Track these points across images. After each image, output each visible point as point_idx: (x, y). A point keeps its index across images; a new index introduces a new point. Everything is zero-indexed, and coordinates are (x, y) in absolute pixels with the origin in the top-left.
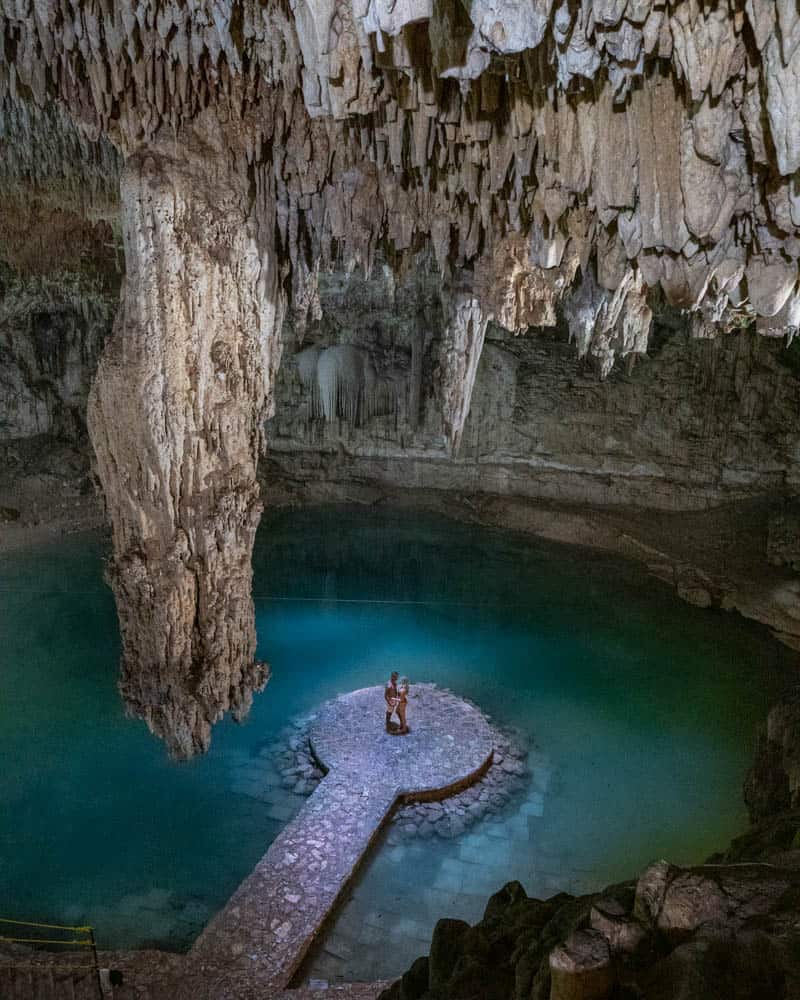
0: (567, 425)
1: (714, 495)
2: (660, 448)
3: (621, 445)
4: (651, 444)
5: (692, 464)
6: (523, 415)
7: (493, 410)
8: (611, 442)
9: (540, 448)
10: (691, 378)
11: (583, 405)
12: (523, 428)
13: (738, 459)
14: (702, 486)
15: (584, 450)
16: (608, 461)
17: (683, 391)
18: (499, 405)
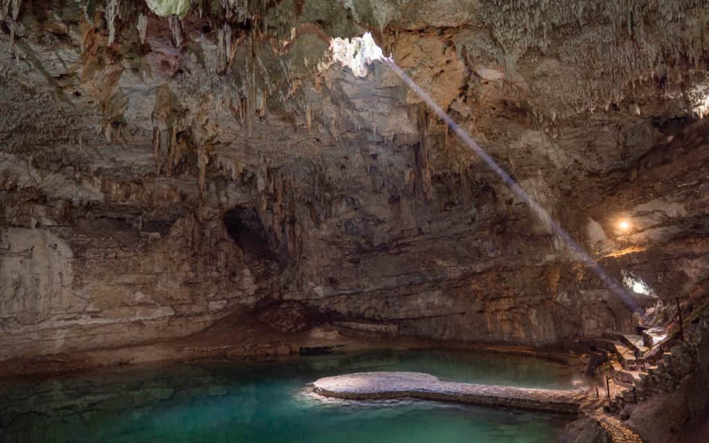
0: (113, 286)
1: (208, 318)
2: (172, 295)
3: (146, 297)
4: (167, 292)
5: (194, 302)
6: (79, 282)
7: (57, 278)
8: (139, 296)
9: (91, 308)
10: (188, 247)
11: (127, 269)
12: (79, 293)
13: (216, 294)
14: (201, 314)
15: (124, 304)
16: (139, 310)
17: (184, 256)
18: (61, 274)
